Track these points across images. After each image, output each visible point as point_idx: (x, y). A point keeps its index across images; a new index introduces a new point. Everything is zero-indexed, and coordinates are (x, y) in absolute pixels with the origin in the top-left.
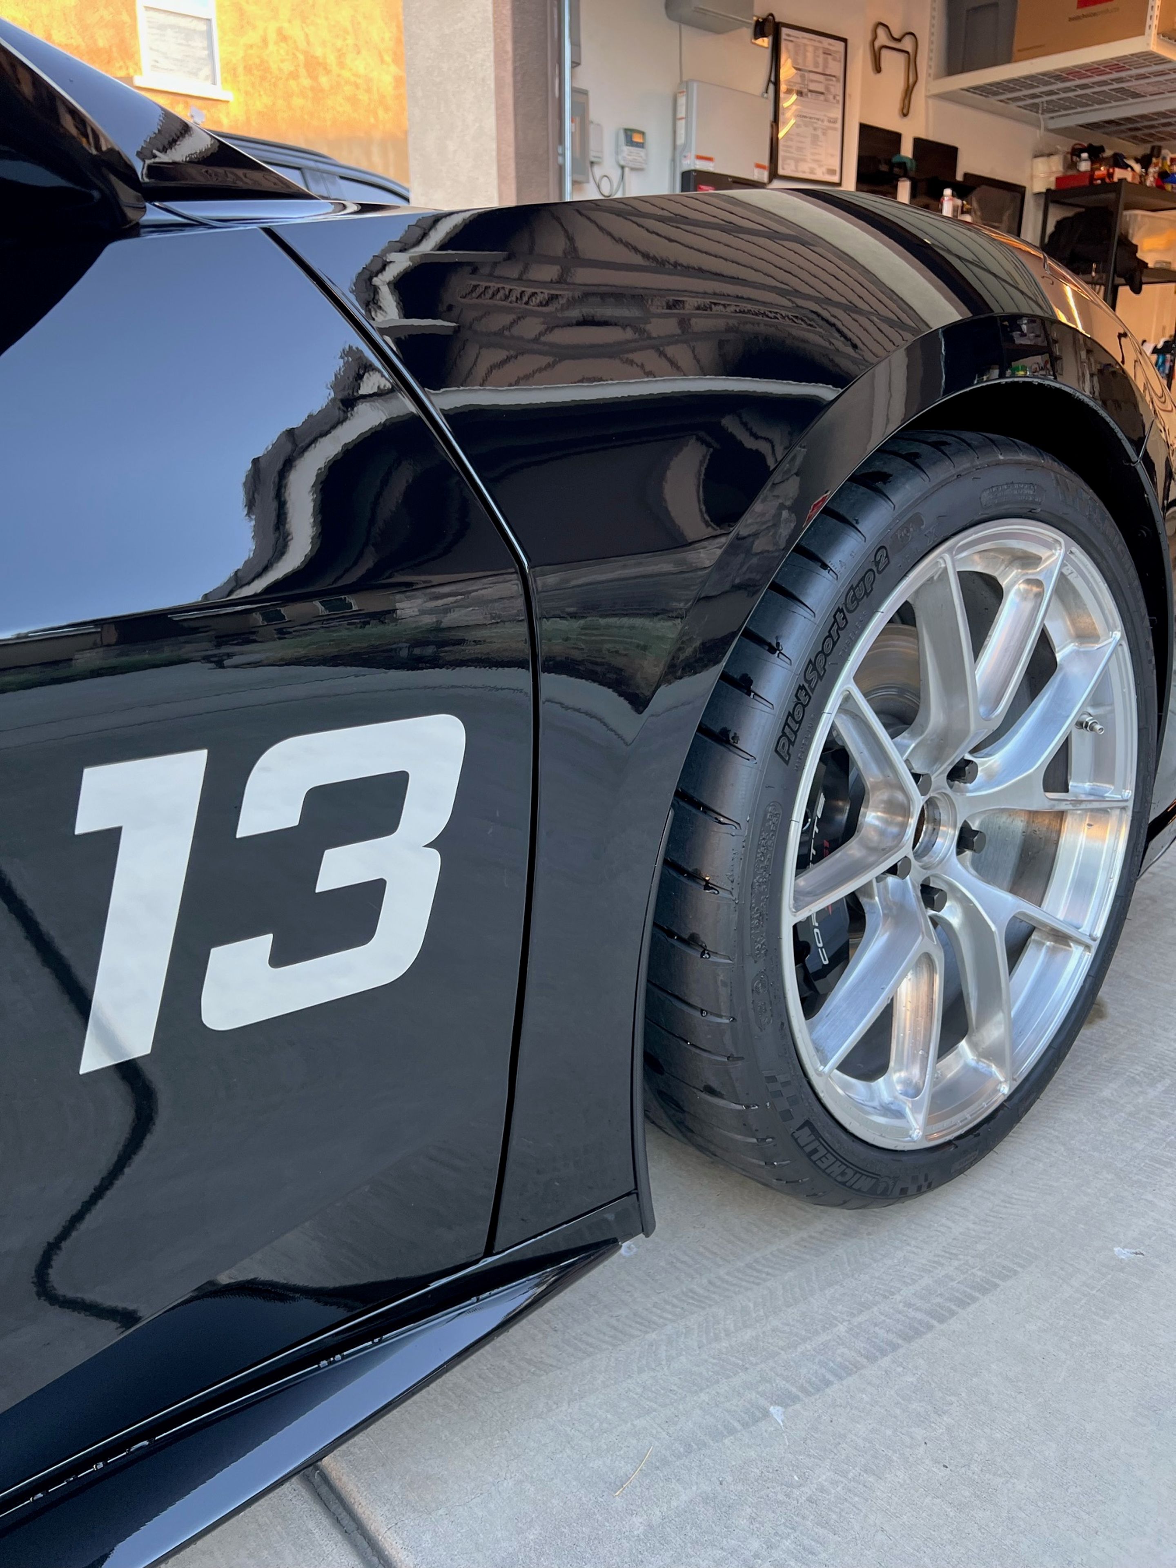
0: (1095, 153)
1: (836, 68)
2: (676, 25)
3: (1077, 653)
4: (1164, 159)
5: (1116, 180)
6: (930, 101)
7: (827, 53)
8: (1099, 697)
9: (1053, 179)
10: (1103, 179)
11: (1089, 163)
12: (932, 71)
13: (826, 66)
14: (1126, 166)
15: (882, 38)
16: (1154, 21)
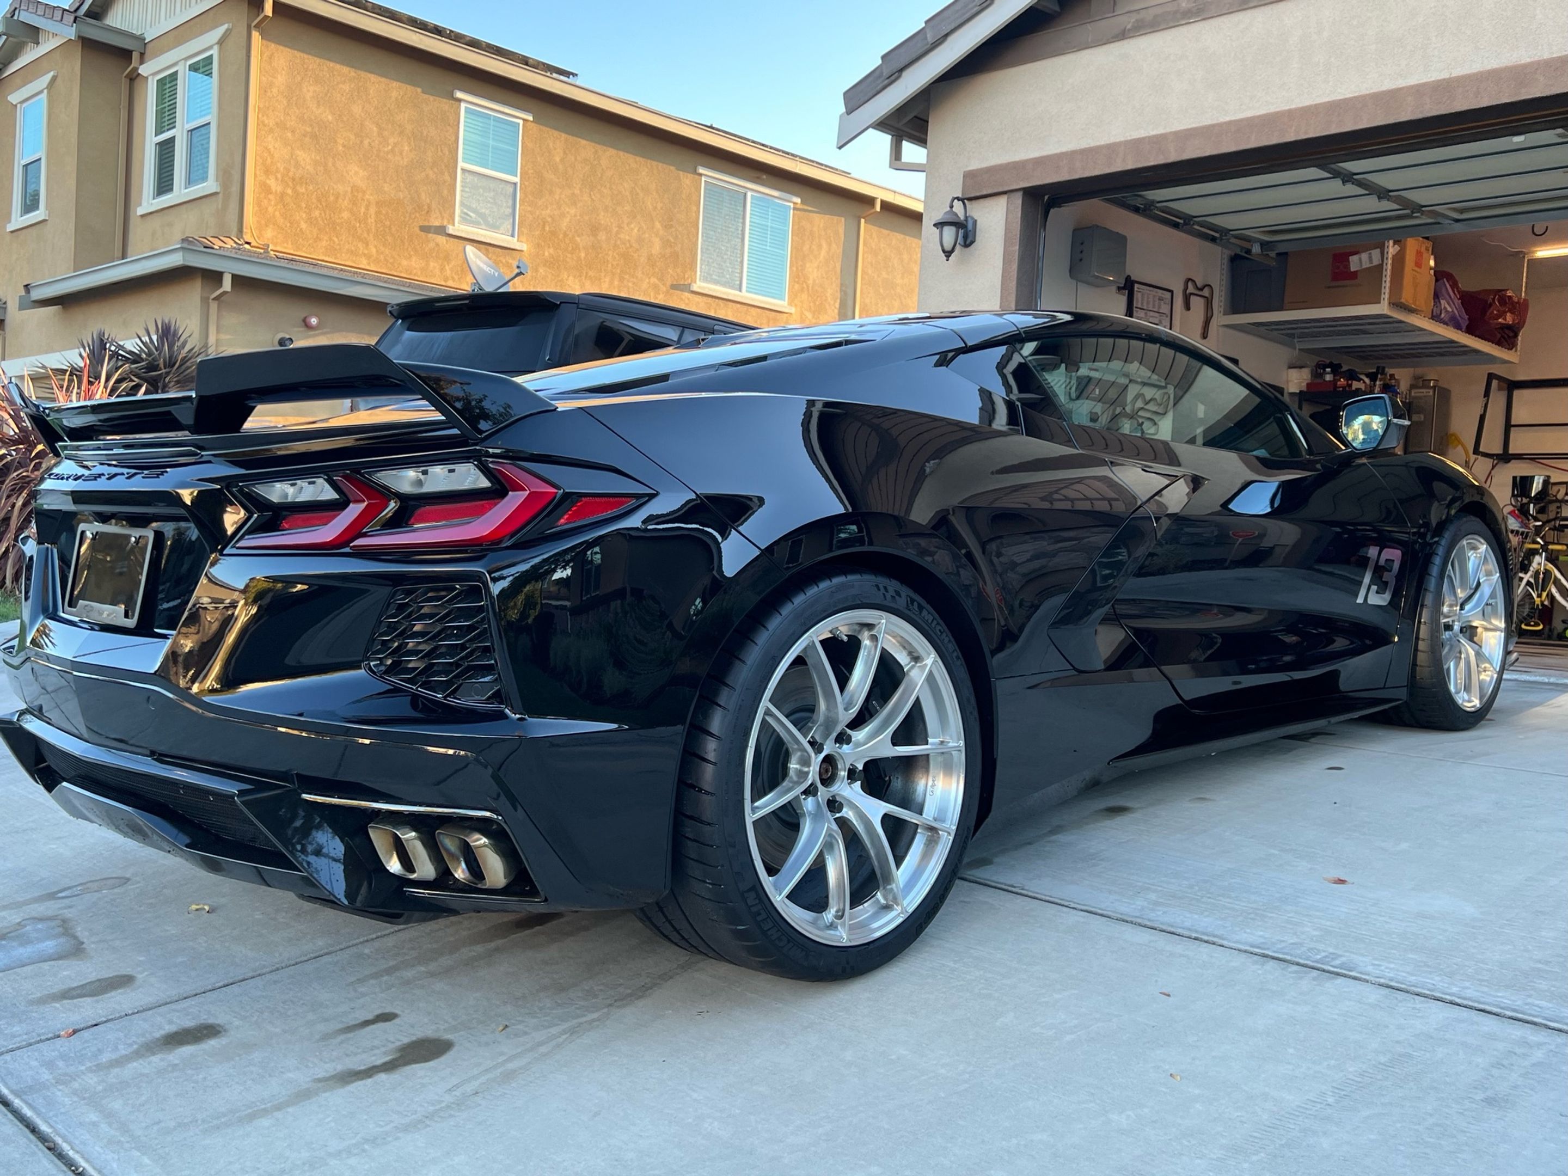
0: (1336, 369)
1: (1165, 309)
2: (1074, 282)
3: (1486, 580)
4: (1386, 375)
5: (1354, 388)
6: (1221, 329)
7: (1161, 299)
8: (1493, 595)
9: (1304, 384)
10: (1344, 388)
11: (1332, 375)
12: (1222, 310)
13: (1159, 307)
14: (1359, 380)
15: (1191, 288)
16: (1385, 296)
